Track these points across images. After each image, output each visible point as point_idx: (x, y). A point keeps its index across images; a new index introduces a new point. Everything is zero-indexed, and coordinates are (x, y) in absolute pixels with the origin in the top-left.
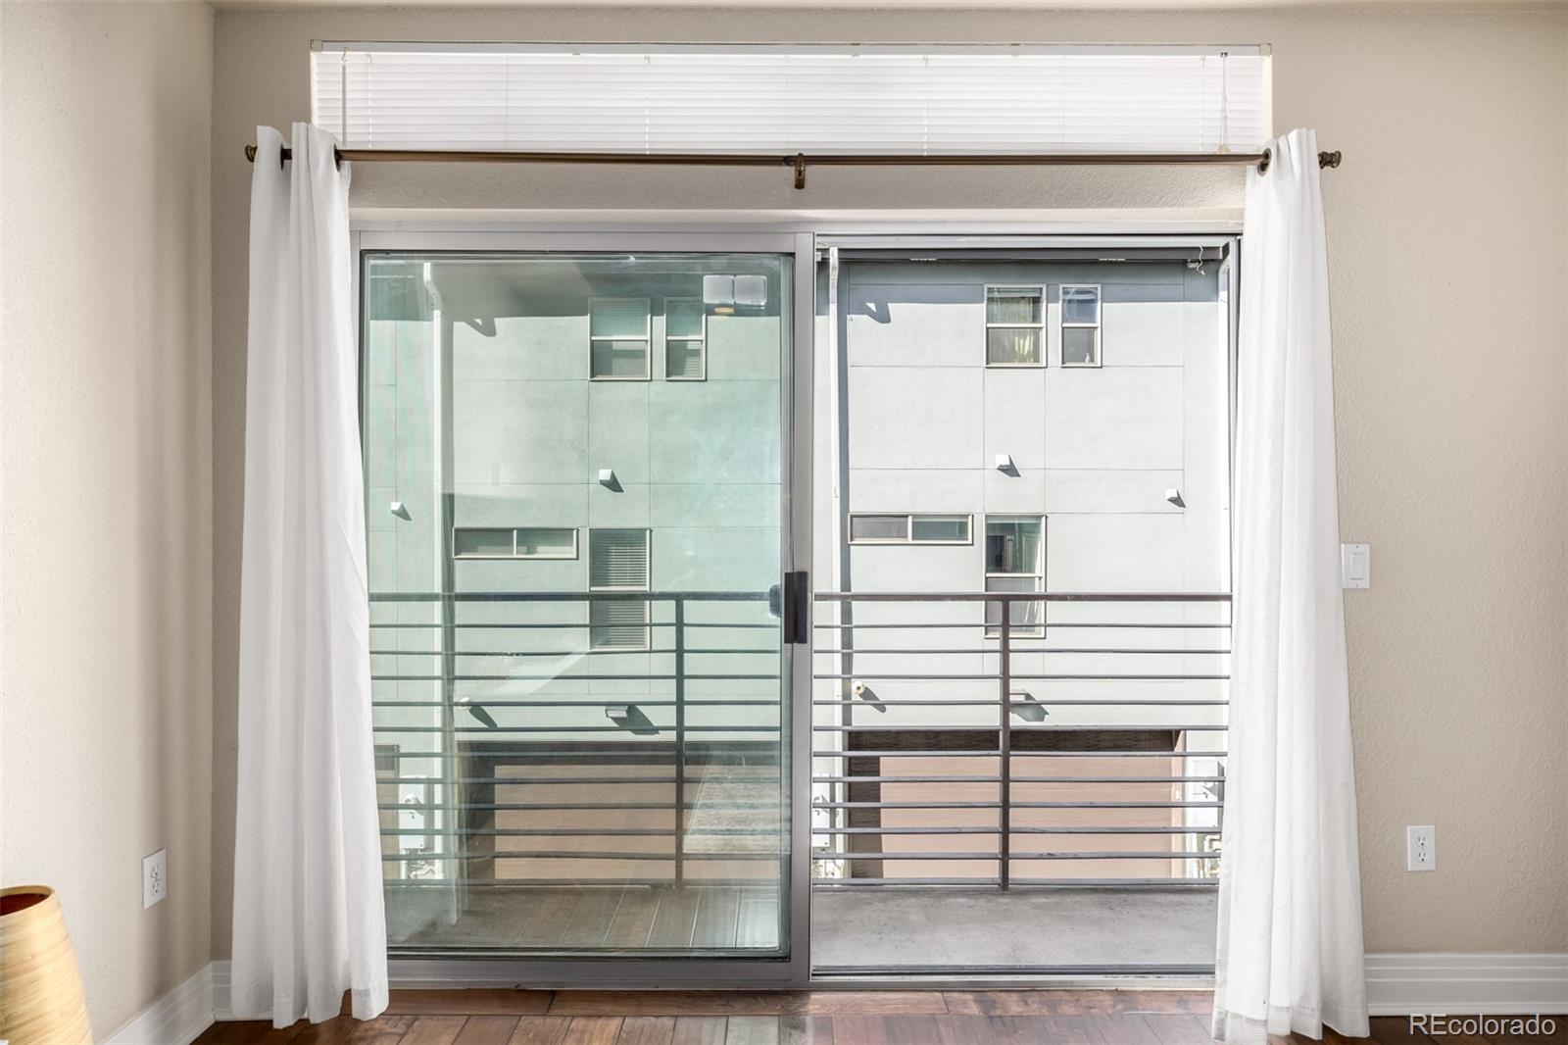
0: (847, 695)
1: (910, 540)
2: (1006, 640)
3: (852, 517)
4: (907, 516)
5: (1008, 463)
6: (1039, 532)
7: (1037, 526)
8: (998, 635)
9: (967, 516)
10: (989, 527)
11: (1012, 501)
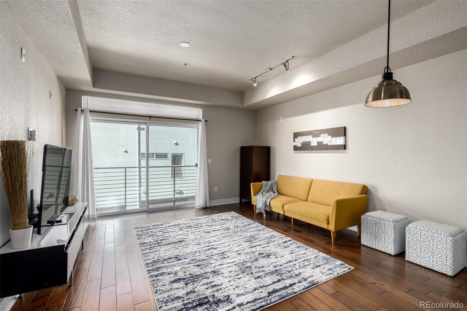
0: (140, 192)
1: (155, 159)
2: (174, 179)
3: (141, 154)
4: (154, 153)
5: (176, 143)
6: (183, 157)
7: (182, 156)
8: (173, 178)
9: (168, 153)
10: (172, 156)
11: (177, 150)
